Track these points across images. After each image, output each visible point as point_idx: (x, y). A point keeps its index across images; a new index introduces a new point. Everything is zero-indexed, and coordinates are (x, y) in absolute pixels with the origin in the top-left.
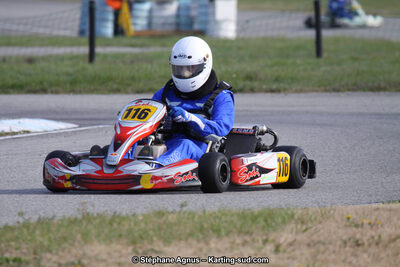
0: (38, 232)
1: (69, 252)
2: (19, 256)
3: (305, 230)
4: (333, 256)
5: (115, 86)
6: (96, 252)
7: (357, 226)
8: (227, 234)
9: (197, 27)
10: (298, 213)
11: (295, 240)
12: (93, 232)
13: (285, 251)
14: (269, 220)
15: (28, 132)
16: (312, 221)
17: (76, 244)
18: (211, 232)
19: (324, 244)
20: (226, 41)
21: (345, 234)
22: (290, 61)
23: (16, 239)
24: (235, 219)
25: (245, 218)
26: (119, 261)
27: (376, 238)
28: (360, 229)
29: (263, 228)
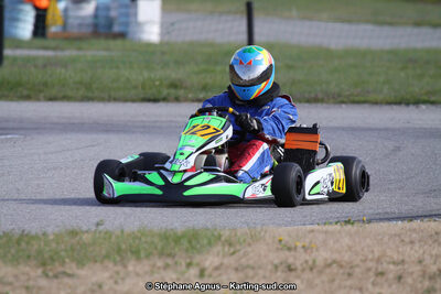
3: (234, 253)
5: (25, 92)
7: (289, 249)
8: (148, 256)
9: (116, 29)
10: (226, 234)
11: (222, 264)
13: (210, 276)
14: (194, 243)
16: (241, 244)
18: (129, 254)
19: (253, 268)
20: (149, 45)
21: (276, 258)
22: (219, 68)
24: (156, 240)
25: (167, 238)
26: (26, 284)
27: (310, 263)
28: (293, 253)
29: (187, 250)
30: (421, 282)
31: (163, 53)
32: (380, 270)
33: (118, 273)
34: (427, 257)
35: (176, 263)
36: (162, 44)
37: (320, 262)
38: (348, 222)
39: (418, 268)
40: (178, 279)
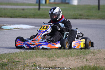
0: (24, 54)
1: (32, 60)
2: (19, 60)
3: (94, 55)
4: (101, 62)
5: (45, 17)
6: (39, 60)
8: (74, 56)
9: (67, 1)
10: (92, 51)
11: (91, 58)
12: (38, 54)
13: (89, 61)
14: (85, 53)
15: (22, 28)
16: (96, 53)
17: (34, 58)
18: (69, 55)
19: (99, 59)
22: (91, 11)
23: (18, 56)
26: (45, 62)
29: (83, 55)
31: (78, 7)
33: (67, 60)
35: (80, 58)
40: (81, 61)
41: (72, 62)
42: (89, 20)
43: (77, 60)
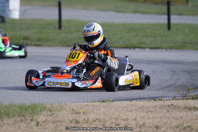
3: (52, 115)
7: (77, 113)
8: (13, 116)
10: (48, 106)
11: (46, 120)
13: (41, 125)
14: (34, 110)
16: (55, 111)
18: (5, 115)
19: (60, 122)
20: (14, 20)
21: (71, 117)
22: (46, 31)
24: (17, 109)
25: (22, 108)
27: (86, 119)
28: (78, 115)
29: (31, 114)
30: (136, 129)
31: (21, 24)
32: (117, 123)
34: (138, 117)
35: (26, 119)
36: (20, 19)
37: (91, 119)
38: (103, 101)
39: (134, 122)
40: (27, 127)
41: (10, 129)
42: (42, 47)
43: (20, 124)
